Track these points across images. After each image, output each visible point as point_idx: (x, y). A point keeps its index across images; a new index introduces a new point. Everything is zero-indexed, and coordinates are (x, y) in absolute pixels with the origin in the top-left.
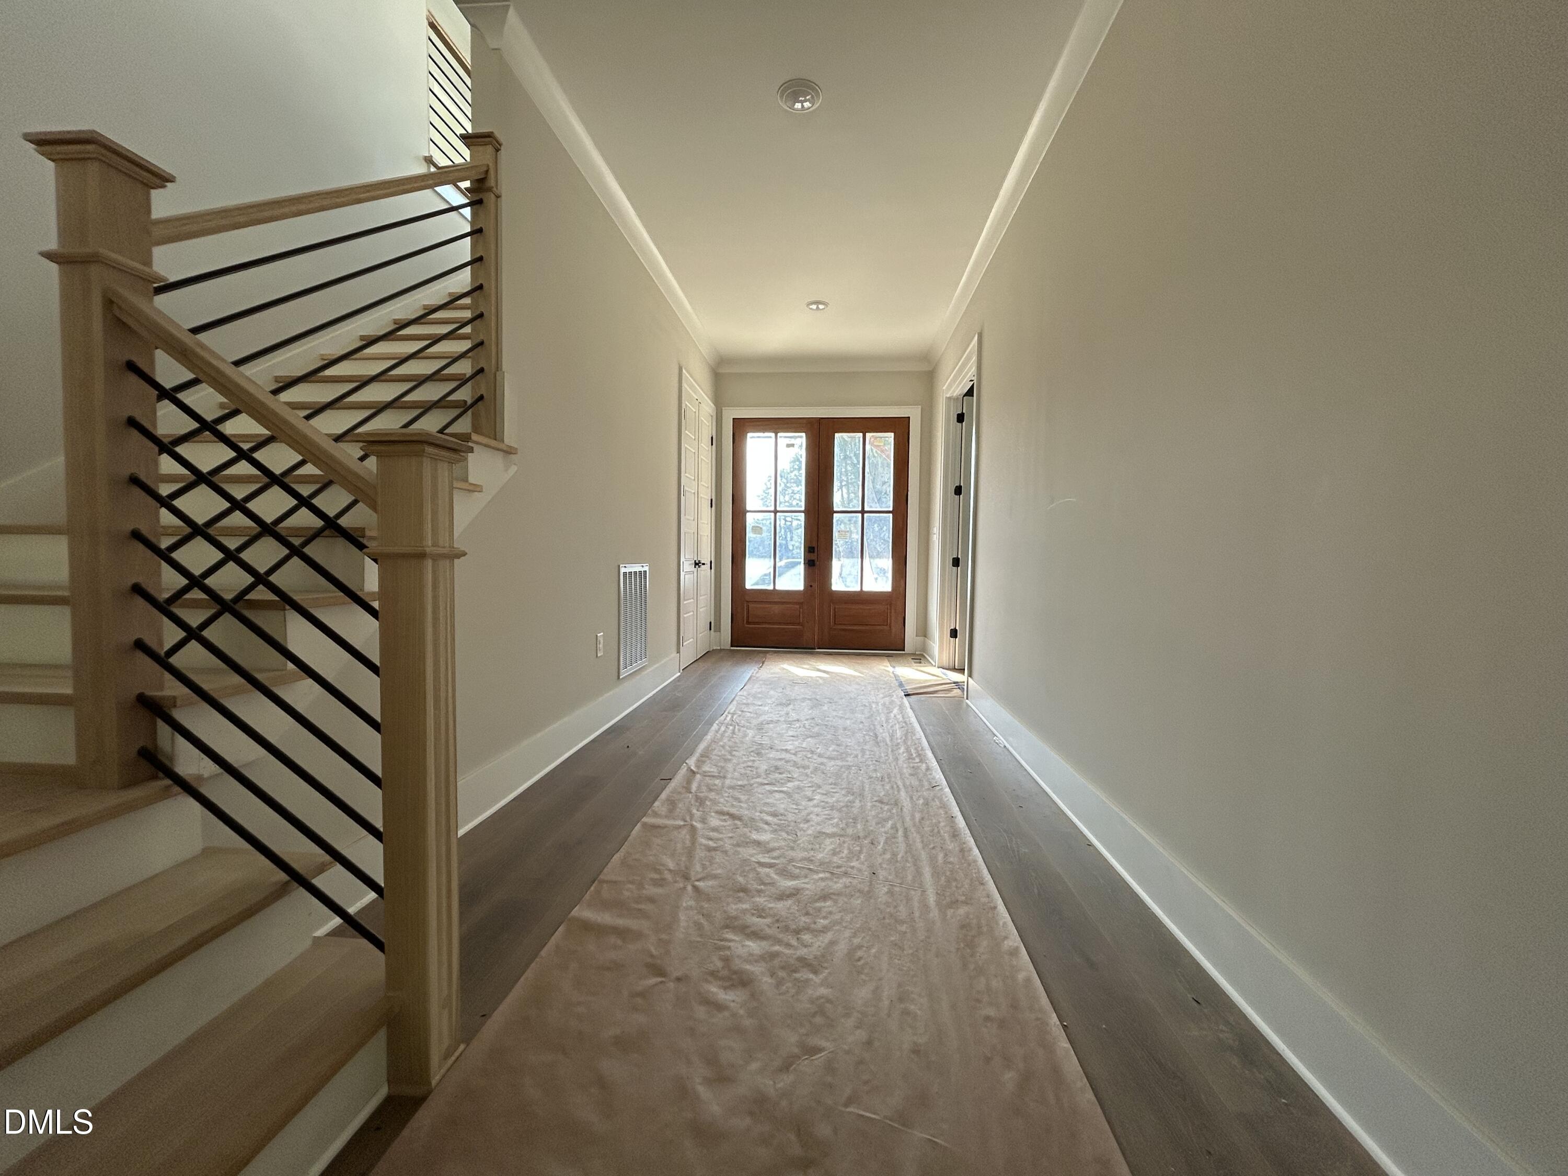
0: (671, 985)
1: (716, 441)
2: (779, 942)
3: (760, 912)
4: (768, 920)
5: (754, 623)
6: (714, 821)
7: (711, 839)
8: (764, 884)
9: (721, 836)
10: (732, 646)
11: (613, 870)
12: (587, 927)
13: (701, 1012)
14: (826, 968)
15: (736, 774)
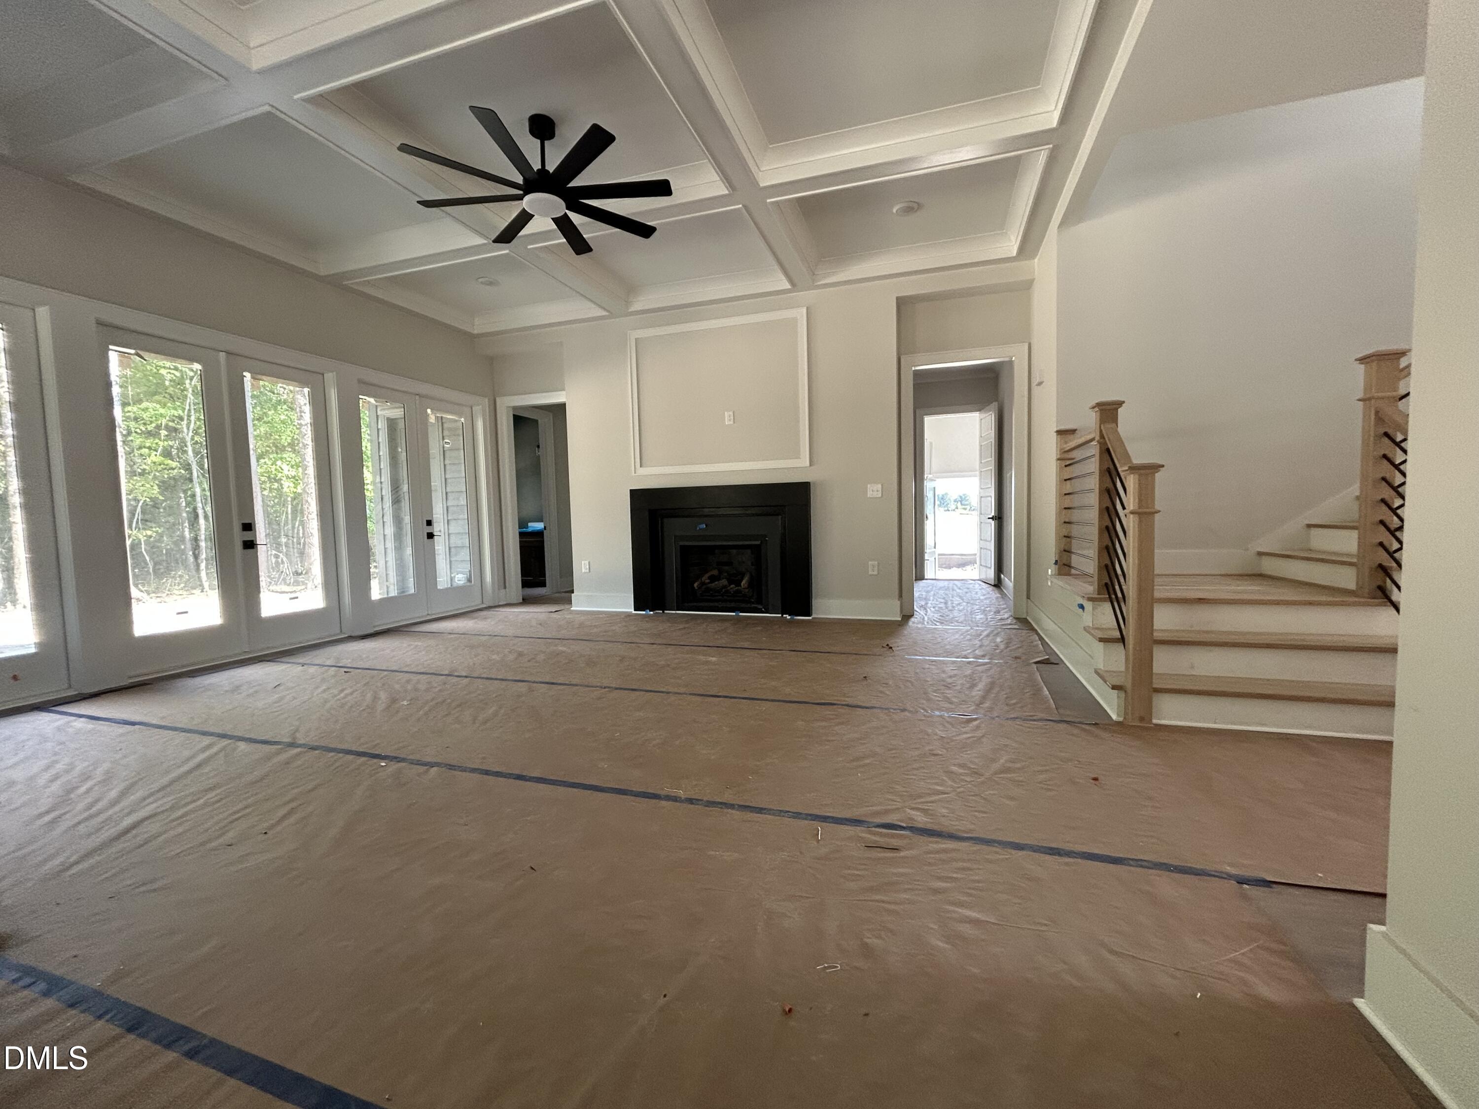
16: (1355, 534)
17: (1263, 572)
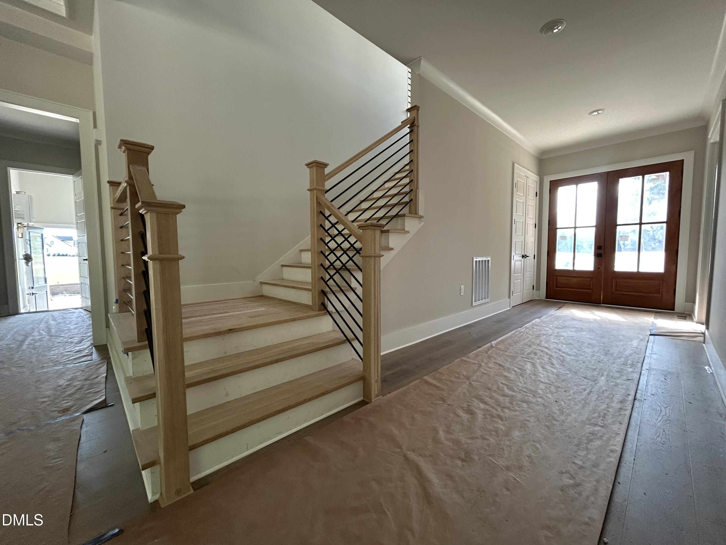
0: (446, 405)
1: (539, 194)
2: (493, 408)
3: (491, 397)
4: (493, 401)
5: (558, 287)
6: (491, 365)
7: (486, 370)
8: (499, 389)
9: (491, 370)
10: (546, 298)
11: (443, 369)
12: (427, 382)
13: (452, 415)
14: (507, 421)
15: (512, 351)
16: (309, 271)
17: (264, 294)
